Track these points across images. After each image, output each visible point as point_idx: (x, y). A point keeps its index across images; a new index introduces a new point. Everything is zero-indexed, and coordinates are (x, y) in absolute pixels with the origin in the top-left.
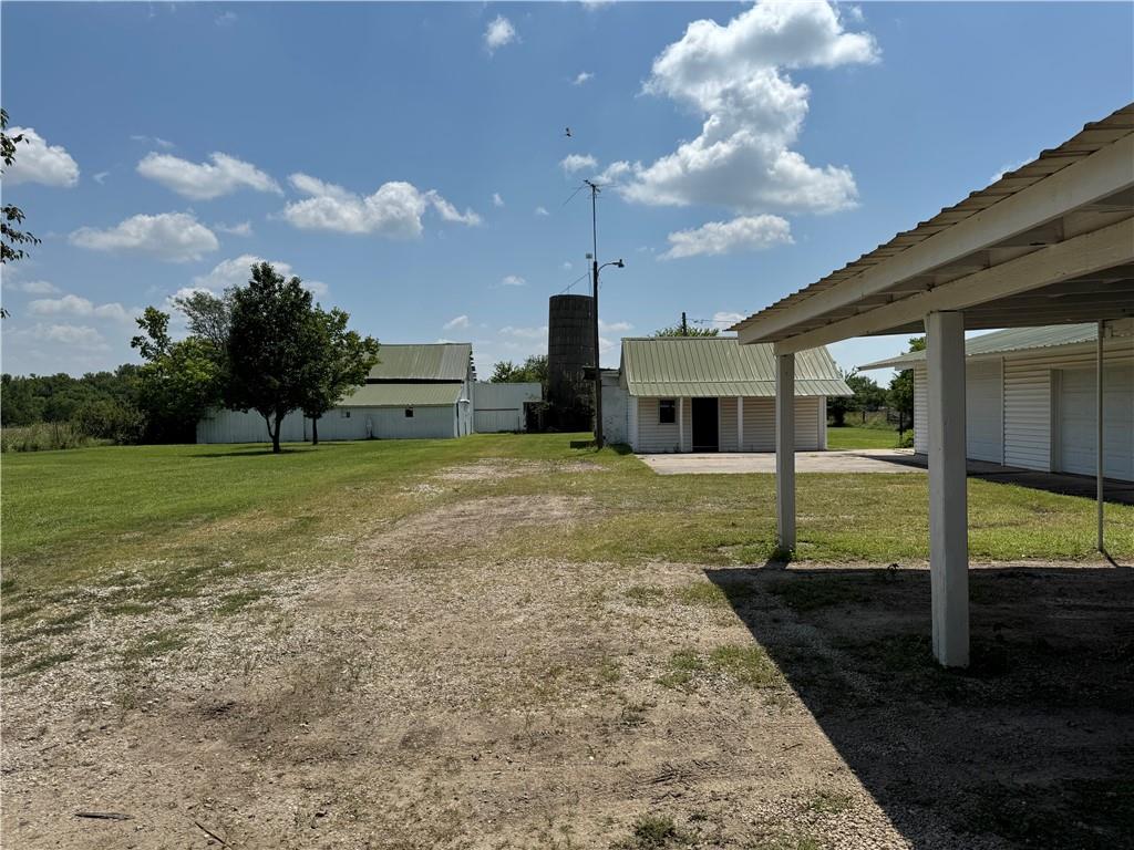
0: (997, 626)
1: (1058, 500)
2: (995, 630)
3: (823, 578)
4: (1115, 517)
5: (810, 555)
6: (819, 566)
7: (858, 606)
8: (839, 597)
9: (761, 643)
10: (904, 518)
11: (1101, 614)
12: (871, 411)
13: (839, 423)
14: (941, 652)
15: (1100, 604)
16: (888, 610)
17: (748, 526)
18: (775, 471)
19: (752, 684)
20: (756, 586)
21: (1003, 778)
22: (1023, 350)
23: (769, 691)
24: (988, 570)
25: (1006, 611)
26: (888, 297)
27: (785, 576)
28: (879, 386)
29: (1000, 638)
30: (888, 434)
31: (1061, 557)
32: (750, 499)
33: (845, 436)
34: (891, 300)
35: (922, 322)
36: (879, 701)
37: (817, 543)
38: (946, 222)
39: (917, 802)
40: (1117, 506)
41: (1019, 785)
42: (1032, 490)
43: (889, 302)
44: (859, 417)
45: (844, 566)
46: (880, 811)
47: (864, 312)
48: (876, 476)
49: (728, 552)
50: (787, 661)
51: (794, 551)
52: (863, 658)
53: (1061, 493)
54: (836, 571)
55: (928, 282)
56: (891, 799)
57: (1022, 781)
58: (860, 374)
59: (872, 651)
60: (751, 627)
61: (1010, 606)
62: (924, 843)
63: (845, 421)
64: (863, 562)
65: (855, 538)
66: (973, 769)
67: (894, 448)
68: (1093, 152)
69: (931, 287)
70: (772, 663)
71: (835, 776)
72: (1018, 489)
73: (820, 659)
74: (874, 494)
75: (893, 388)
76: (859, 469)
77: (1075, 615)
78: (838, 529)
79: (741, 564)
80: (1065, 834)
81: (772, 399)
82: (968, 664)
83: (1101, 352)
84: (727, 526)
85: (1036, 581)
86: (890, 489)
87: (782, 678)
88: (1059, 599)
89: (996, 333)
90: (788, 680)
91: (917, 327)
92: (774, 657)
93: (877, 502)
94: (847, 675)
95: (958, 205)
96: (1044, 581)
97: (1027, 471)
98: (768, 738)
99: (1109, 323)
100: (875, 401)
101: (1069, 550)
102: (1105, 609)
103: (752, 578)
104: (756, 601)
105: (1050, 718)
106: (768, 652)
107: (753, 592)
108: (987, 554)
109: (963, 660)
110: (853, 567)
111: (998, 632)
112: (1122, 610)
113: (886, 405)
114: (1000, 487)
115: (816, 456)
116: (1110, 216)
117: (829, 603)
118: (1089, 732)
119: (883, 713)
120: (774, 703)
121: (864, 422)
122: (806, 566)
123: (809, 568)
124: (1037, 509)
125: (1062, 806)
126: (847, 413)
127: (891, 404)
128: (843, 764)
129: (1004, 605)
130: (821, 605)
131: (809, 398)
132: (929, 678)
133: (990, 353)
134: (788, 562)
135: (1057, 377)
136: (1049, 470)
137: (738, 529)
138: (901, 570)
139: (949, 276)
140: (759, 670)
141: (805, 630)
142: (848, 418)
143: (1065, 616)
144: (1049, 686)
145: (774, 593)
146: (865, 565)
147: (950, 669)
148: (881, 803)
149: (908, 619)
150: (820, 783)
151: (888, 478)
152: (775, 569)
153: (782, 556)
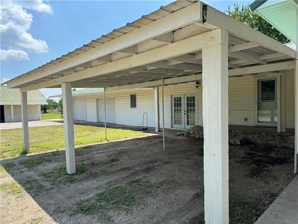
0: (82, 161)
1: (98, 129)
2: (81, 162)
3: (37, 156)
4: (109, 131)
5: (34, 151)
6: (37, 153)
7: (47, 163)
8: (42, 161)
9: (16, 180)
10: (61, 137)
11: (105, 154)
12: (54, 109)
13: (45, 112)
14: (69, 171)
15: (105, 151)
16: (56, 162)
17: (14, 145)
18: (22, 127)
19: (12, 193)
20: (15, 163)
21: (82, 199)
22: (90, 93)
23: (17, 194)
24: (82, 147)
25: (85, 157)
26: (51, 77)
27: (26, 158)
28: (56, 102)
29: (83, 164)
30: (59, 115)
31: (98, 141)
32: (15, 136)
33: (47, 116)
34: (53, 78)
35: (60, 85)
36: (52, 188)
37: (36, 147)
38: (64, 59)
39: (61, 212)
40: (110, 129)
41: (86, 199)
42: (93, 127)
43: (52, 79)
44: (51, 110)
45: (44, 152)
46: (51, 218)
47: (46, 81)
48: (54, 126)
49: (6, 154)
50: (24, 183)
51: (29, 150)
52: (48, 177)
53: (98, 127)
54: (41, 154)
55: (61, 74)
56: (54, 214)
57: (86, 198)
58: (51, 99)
59: (51, 174)
60: (13, 176)
61: (86, 155)
62: (62, 222)
63: (47, 112)
64: (50, 150)
65: (47, 144)
66: (76, 198)
67: (60, 118)
68: (95, 47)
69: (63, 76)
70: (19, 185)
71: (38, 213)
72: (90, 127)
73: (35, 180)
74: (53, 131)
75: (60, 102)
76: (50, 125)
77: (100, 155)
78: (43, 142)
79: (11, 157)
80: (95, 207)
81: (20, 106)
82: (75, 172)
83: (105, 95)
84: (6, 146)
85: (92, 148)
86: (58, 129)
87: (22, 189)
88: (97, 152)
89: (84, 89)
90: (24, 189)
91: (59, 86)
92: (20, 183)
93: (54, 133)
94: (43, 183)
95: (66, 55)
96: (94, 148)
97: (92, 122)
98: (16, 209)
99: (105, 88)
100: (55, 106)
101: (99, 140)
102: (106, 152)
103: (14, 161)
104: (15, 167)
105: (94, 180)
106: (18, 182)
107: (14, 165)
108: (82, 144)
109: (74, 171)
110: (47, 152)
111: (82, 163)
112: (109, 152)
113: (58, 107)
114: (86, 127)
115: (37, 122)
116: (100, 63)
117: (39, 164)
118: (101, 181)
119: (53, 191)
120: (19, 197)
121: (52, 112)
122: (32, 154)
123: (33, 154)
124: (93, 131)
125: (95, 201)
126: (47, 109)
127: (60, 107)
128: (41, 209)
129: (85, 155)
130: (36, 165)
131: (35, 105)
132: (66, 178)
133: (82, 94)
134: (27, 154)
135: (97, 100)
136: (96, 122)
137: (10, 146)
138: (60, 151)
139: (67, 73)
140: (14, 189)
141: (31, 173)
142: (47, 111)
143: (98, 155)
144: (93, 173)
145: (21, 164)
146: (50, 151)
147: (71, 175)
148: (51, 216)
149: (61, 163)
150: (33, 216)
151: (58, 127)
152: (22, 157)
153: (25, 153)
